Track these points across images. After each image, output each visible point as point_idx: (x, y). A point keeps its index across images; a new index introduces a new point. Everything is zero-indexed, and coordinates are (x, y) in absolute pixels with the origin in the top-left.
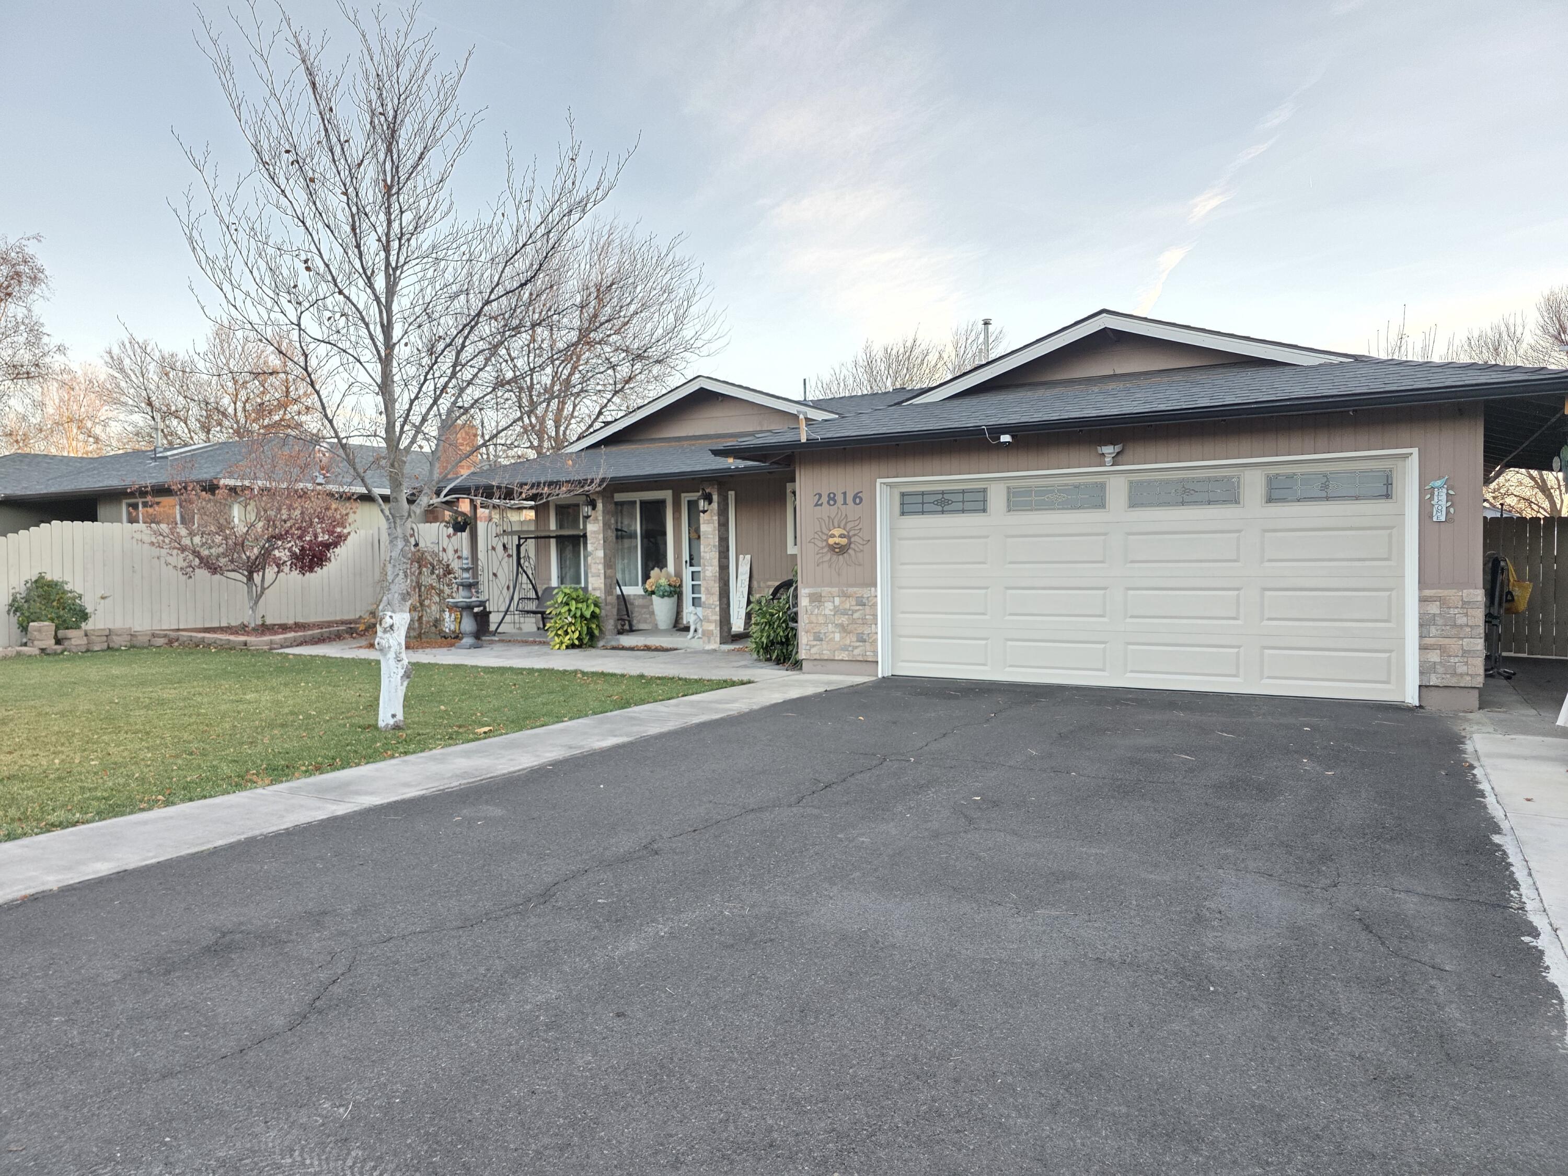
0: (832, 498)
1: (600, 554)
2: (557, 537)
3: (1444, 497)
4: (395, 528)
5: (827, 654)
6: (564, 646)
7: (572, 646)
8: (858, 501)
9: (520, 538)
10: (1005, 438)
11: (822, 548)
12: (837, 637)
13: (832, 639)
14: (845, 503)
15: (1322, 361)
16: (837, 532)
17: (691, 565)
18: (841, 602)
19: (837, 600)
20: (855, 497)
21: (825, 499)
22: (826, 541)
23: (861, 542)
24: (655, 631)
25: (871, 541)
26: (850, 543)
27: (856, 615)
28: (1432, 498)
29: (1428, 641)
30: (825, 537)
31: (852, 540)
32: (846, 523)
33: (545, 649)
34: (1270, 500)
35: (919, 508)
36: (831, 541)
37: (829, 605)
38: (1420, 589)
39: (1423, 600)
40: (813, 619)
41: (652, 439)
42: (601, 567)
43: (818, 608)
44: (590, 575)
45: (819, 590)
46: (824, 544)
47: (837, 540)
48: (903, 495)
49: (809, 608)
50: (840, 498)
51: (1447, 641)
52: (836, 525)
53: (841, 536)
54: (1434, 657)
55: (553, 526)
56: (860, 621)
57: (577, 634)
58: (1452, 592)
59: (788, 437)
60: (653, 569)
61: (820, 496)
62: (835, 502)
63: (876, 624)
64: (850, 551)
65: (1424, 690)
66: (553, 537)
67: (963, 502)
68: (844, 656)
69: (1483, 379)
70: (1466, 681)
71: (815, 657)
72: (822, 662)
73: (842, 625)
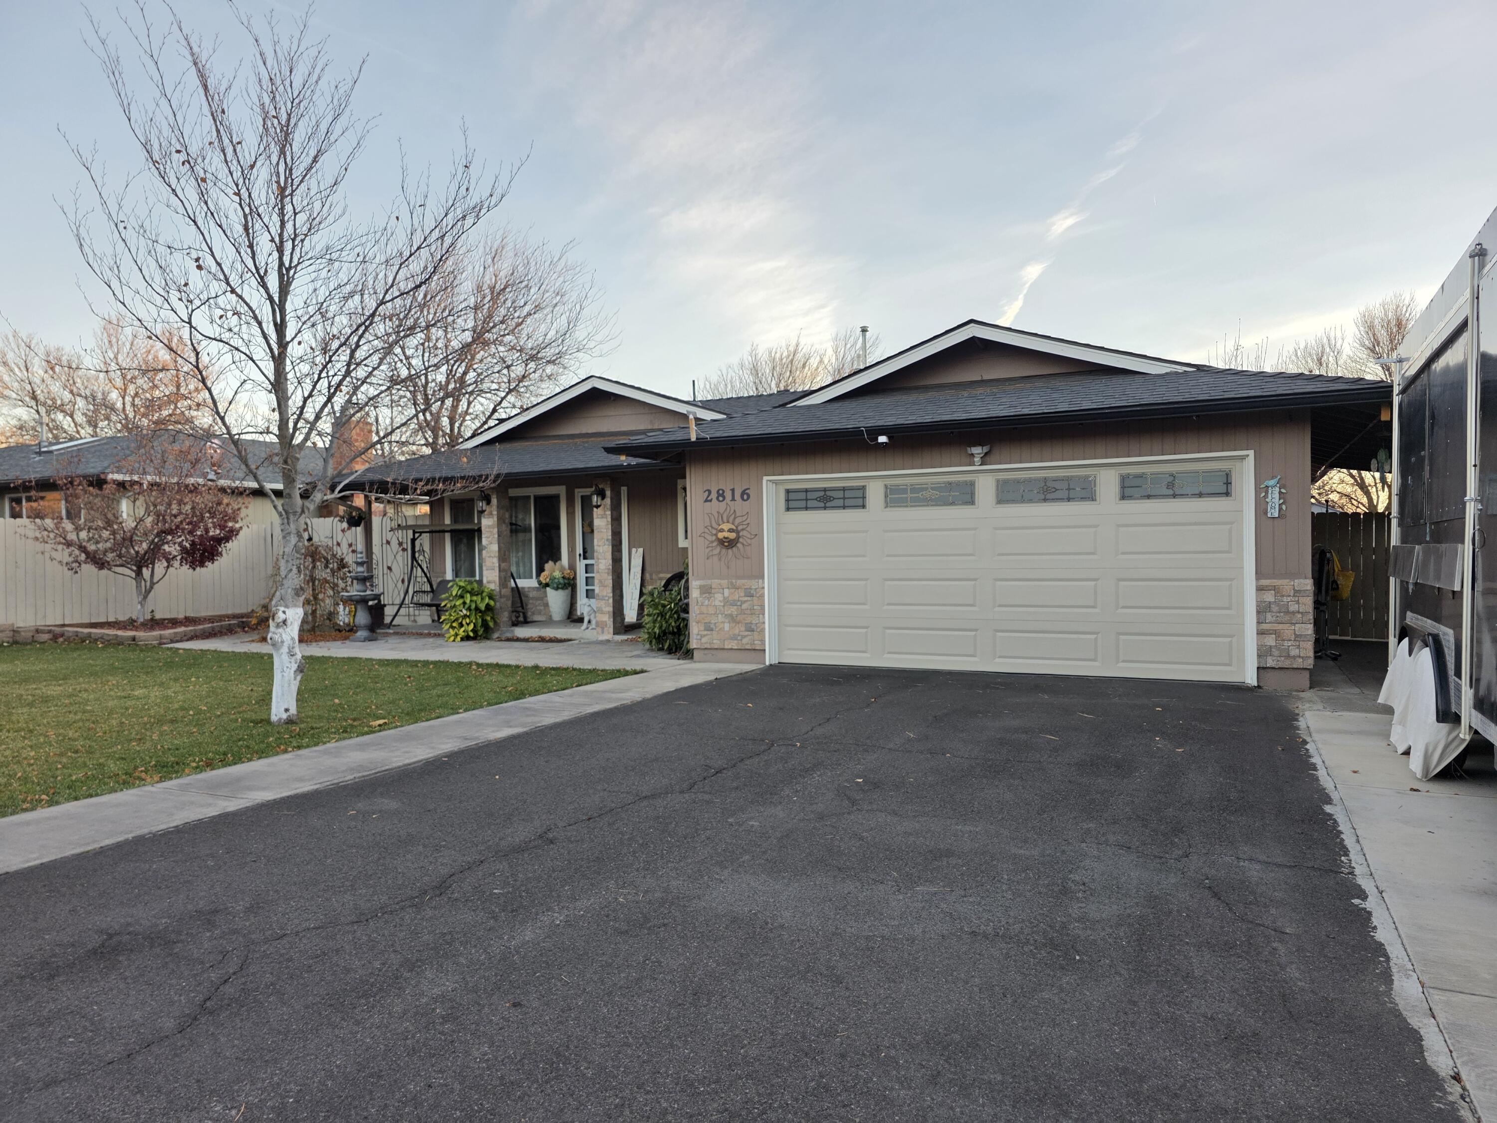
0: (721, 495)
1: (495, 547)
2: (451, 531)
3: (1277, 496)
4: (288, 523)
5: (717, 644)
6: (459, 638)
7: (467, 638)
8: (745, 497)
9: (414, 533)
10: (882, 439)
11: (712, 542)
12: (727, 627)
13: (722, 629)
14: (733, 499)
15: (1168, 370)
16: (726, 527)
17: (585, 558)
18: (731, 594)
19: (727, 592)
20: (743, 494)
21: (714, 495)
22: (716, 535)
23: (749, 536)
24: (549, 622)
25: (759, 535)
26: (738, 537)
27: (744, 606)
28: (1266, 496)
29: (1264, 626)
30: (714, 532)
31: (741, 534)
32: (735, 518)
33: (439, 641)
34: (1123, 497)
35: (803, 504)
36: (721, 535)
37: (719, 597)
38: (1257, 579)
39: (1260, 589)
40: (704, 609)
41: (548, 436)
42: (496, 560)
43: (709, 599)
44: (484, 568)
45: (709, 582)
46: (714, 538)
47: (726, 534)
48: (788, 492)
49: (699, 599)
50: (728, 495)
51: (1280, 627)
52: (725, 520)
53: (730, 531)
54: (1270, 641)
55: (447, 521)
56: (749, 612)
57: (471, 627)
58: (1285, 582)
59: (679, 436)
60: (547, 562)
61: (710, 492)
62: (724, 498)
63: (764, 614)
64: (739, 545)
65: (1261, 671)
66: (447, 531)
67: (844, 498)
68: (734, 645)
69: (1310, 388)
70: (1299, 663)
71: (706, 646)
72: (712, 651)
73: (731, 616)
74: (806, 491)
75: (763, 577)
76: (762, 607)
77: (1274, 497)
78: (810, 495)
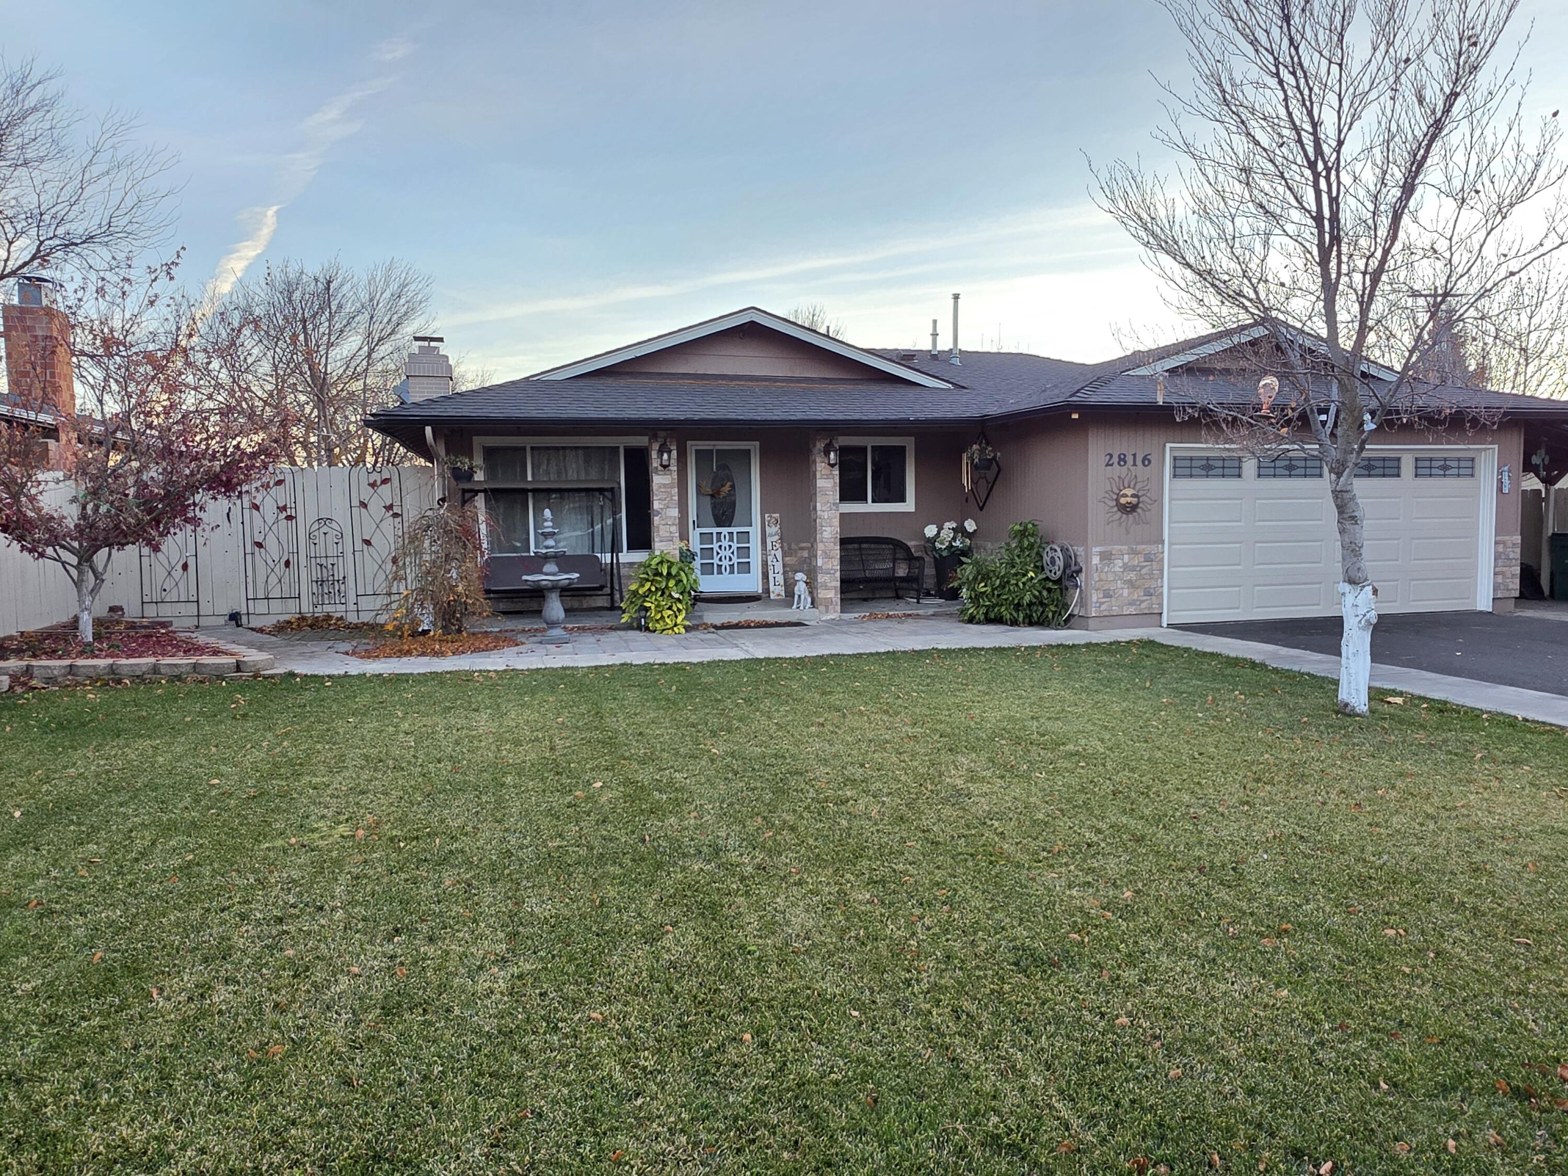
0: (1122, 460)
3: (1507, 475)
5: (1116, 610)
11: (1112, 507)
12: (1125, 592)
13: (1121, 595)
14: (1135, 464)
16: (1129, 492)
18: (1130, 559)
19: (1126, 557)
20: (1144, 459)
21: (1115, 459)
22: (1117, 500)
23: (1148, 501)
25: (1159, 501)
26: (1139, 503)
27: (1144, 571)
28: (1502, 478)
29: (1498, 569)
30: (1115, 497)
31: (1141, 499)
32: (1135, 483)
35: (1188, 471)
36: (1123, 501)
37: (1119, 563)
38: (1495, 536)
39: (1496, 543)
40: (1103, 576)
43: (1108, 565)
45: (1109, 548)
46: (1114, 503)
47: (1129, 500)
48: (1177, 459)
49: (1099, 566)
50: (1130, 459)
51: (1505, 569)
52: (1126, 485)
53: (1133, 496)
54: (1499, 580)
56: (1147, 576)
58: (1507, 538)
59: (1147, 399)
61: (1111, 456)
62: (1125, 462)
63: (1162, 578)
64: (1139, 510)
65: (1497, 602)
67: (1223, 467)
68: (1132, 610)
70: (1513, 593)
71: (1106, 613)
72: (1110, 619)
73: (1130, 581)
74: (1191, 459)
75: (1163, 542)
76: (1162, 571)
77: (1506, 480)
78: (1195, 463)
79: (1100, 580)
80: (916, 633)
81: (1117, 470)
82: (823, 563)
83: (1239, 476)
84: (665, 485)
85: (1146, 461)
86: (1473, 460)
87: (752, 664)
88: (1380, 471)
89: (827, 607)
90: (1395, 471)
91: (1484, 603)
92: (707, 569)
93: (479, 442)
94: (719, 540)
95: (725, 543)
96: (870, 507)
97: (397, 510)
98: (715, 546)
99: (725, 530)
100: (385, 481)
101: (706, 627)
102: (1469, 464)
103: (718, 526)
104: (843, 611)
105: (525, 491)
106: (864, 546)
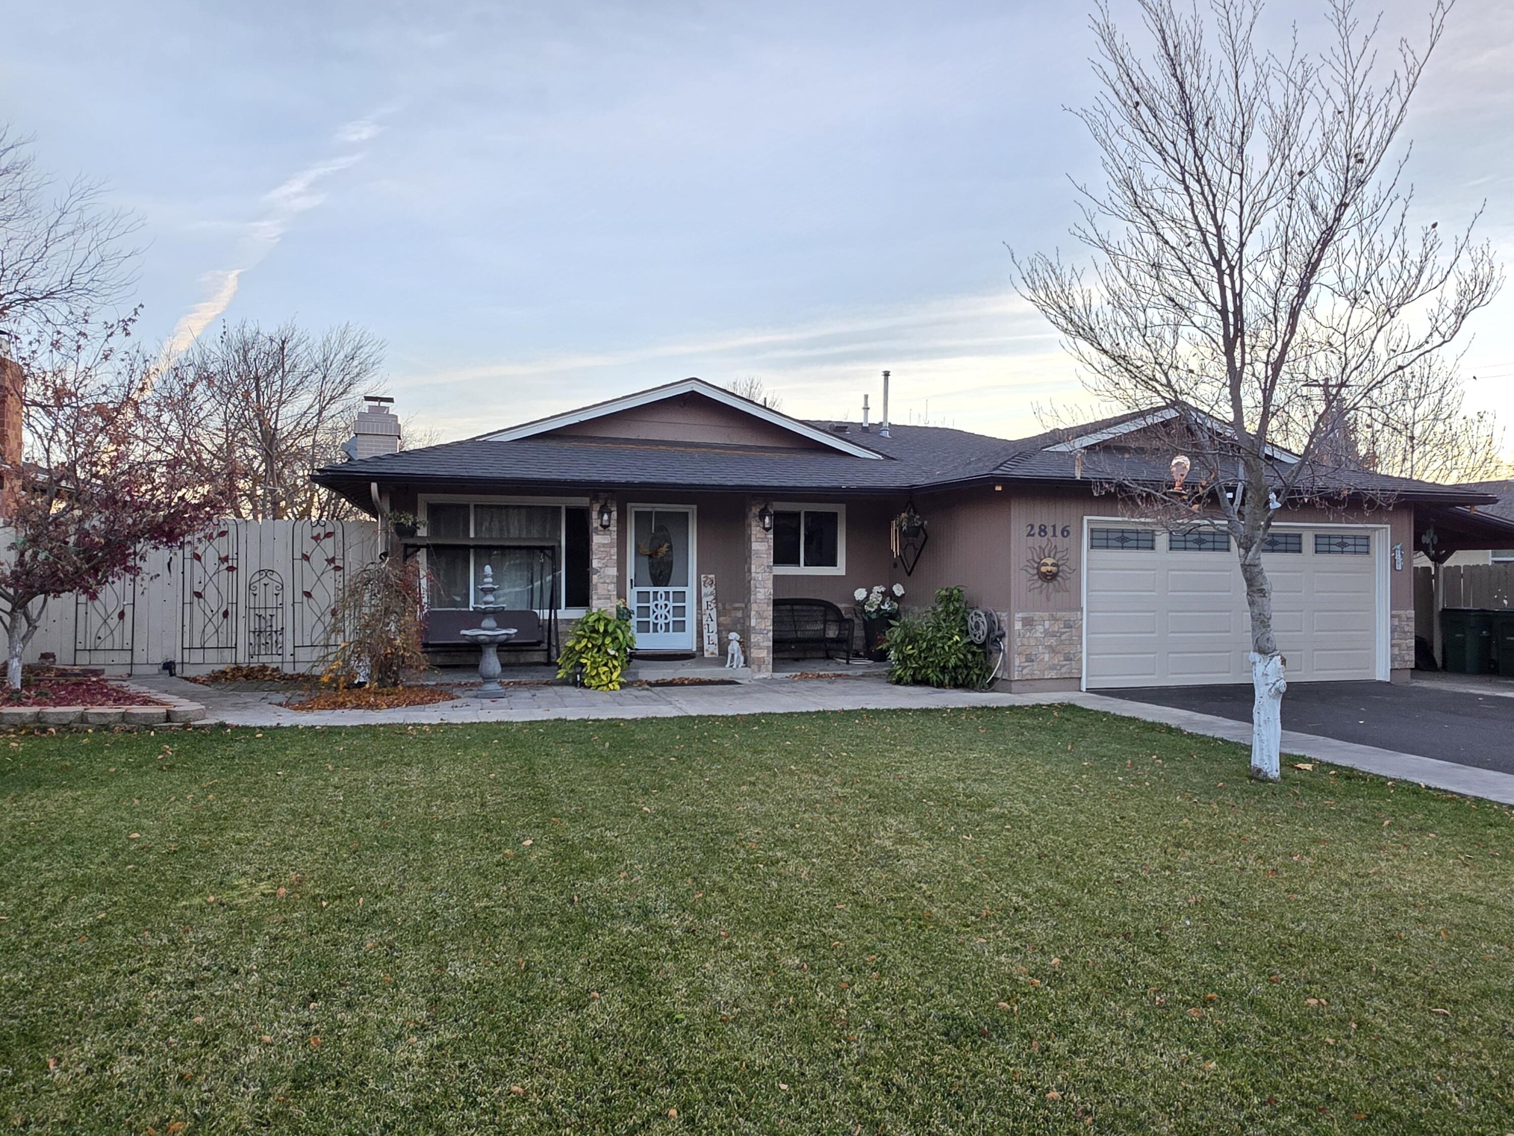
0: (1043, 530)
3: (1400, 552)
5: (1037, 674)
11: (1033, 575)
12: (1046, 657)
13: (1042, 660)
14: (1054, 535)
16: (1049, 561)
18: (1051, 625)
19: (1047, 624)
20: (1063, 530)
21: (1036, 530)
22: (1038, 569)
23: (1067, 570)
25: (1077, 571)
26: (1058, 572)
27: (1063, 637)
28: (1395, 556)
29: (1394, 642)
30: (1036, 565)
31: (1060, 568)
32: (1055, 553)
35: (1104, 543)
36: (1043, 569)
37: (1040, 628)
38: (1391, 610)
39: (1392, 616)
40: (1025, 641)
41: (591, 437)
43: (1030, 631)
45: (1031, 614)
46: (1035, 571)
47: (1049, 568)
49: (1021, 631)
51: (1401, 641)
52: (1046, 554)
53: (1053, 565)
54: (1396, 651)
56: (1067, 642)
58: (1403, 612)
59: (1065, 474)
61: (1032, 527)
62: (1046, 533)
63: (1081, 644)
64: (1059, 579)
65: (1392, 672)
68: (1053, 674)
70: (1409, 665)
71: (1028, 677)
72: (1031, 683)
73: (1050, 646)
74: (1108, 531)
75: (1082, 609)
76: (1081, 637)
77: (1398, 557)
78: (1110, 535)
79: (1023, 645)
80: (846, 694)
81: (1038, 541)
82: (757, 623)
83: (1153, 548)
84: (604, 545)
85: (1065, 532)
86: (1368, 538)
87: (685, 722)
88: (1283, 547)
89: (759, 666)
90: (1296, 547)
91: (1382, 674)
92: (643, 627)
93: (423, 499)
94: (655, 599)
95: (661, 602)
96: (802, 570)
97: (339, 563)
98: (652, 605)
99: (661, 590)
100: (328, 535)
101: (641, 684)
102: (1364, 542)
103: (655, 585)
104: (774, 671)
105: (467, 548)
106: (796, 607)
